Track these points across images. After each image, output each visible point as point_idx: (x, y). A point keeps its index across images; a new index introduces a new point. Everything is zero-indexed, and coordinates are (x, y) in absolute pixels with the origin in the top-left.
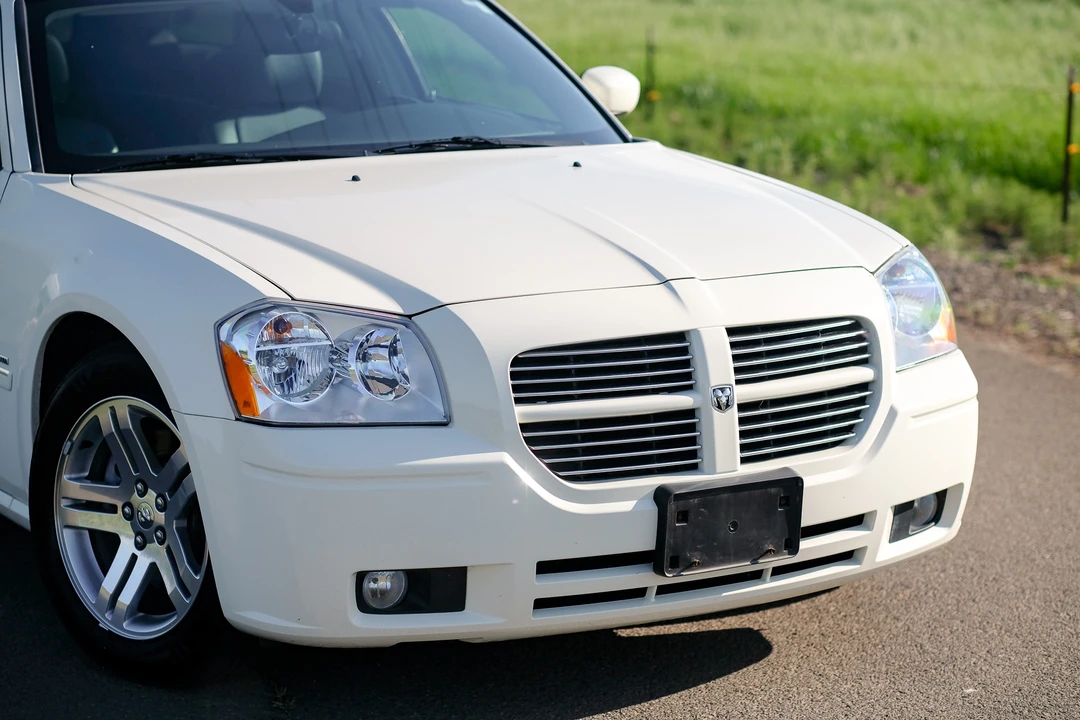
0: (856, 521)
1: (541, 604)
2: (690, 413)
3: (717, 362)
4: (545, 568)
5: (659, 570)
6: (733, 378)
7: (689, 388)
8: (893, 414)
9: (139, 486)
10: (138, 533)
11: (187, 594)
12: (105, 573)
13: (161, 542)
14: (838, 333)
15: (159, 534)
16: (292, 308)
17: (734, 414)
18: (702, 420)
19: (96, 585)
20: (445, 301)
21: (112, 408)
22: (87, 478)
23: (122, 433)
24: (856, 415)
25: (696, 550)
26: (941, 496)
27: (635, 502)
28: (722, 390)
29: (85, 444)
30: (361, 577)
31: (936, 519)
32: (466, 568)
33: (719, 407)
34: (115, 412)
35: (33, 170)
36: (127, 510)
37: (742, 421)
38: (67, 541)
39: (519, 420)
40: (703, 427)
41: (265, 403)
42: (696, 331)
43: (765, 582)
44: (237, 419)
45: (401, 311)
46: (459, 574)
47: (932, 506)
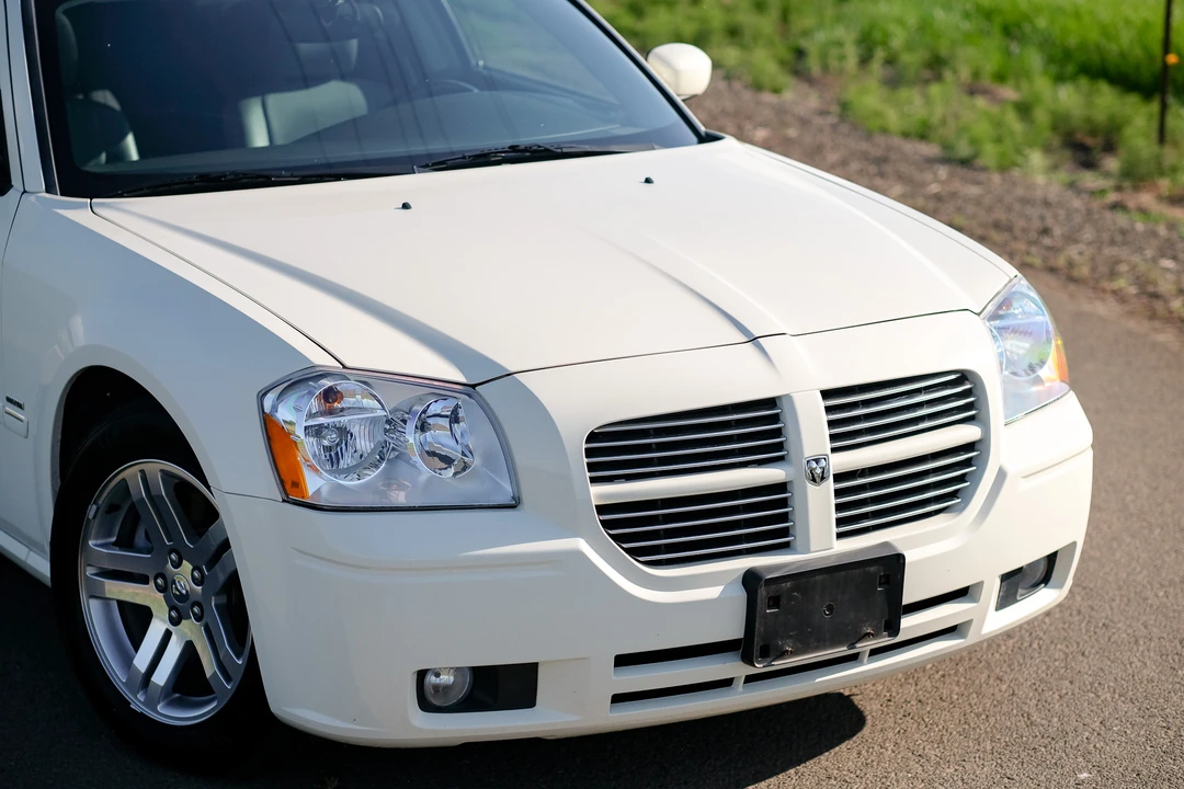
0: (960, 594)
1: (618, 699)
2: (781, 487)
3: (811, 430)
4: (622, 661)
5: (748, 660)
6: (828, 445)
7: (781, 459)
8: (1002, 475)
9: (173, 556)
10: (172, 608)
11: (228, 679)
12: (137, 648)
13: (199, 619)
14: (942, 389)
15: (196, 609)
16: (345, 377)
17: (830, 485)
18: (795, 496)
19: (127, 662)
20: (513, 370)
21: (142, 471)
22: (115, 544)
23: (155, 500)
24: (962, 479)
25: (790, 637)
26: (1051, 559)
27: (721, 588)
28: (817, 461)
29: (112, 508)
30: (422, 675)
31: (1046, 580)
32: (537, 664)
33: (814, 480)
34: (145, 474)
35: (47, 191)
36: (160, 581)
37: (838, 493)
38: (93, 611)
39: (595, 502)
40: (796, 502)
41: (315, 483)
42: (788, 396)
43: (862, 664)
44: (284, 501)
45: (463, 379)
46: (530, 670)
47: (1042, 569)
